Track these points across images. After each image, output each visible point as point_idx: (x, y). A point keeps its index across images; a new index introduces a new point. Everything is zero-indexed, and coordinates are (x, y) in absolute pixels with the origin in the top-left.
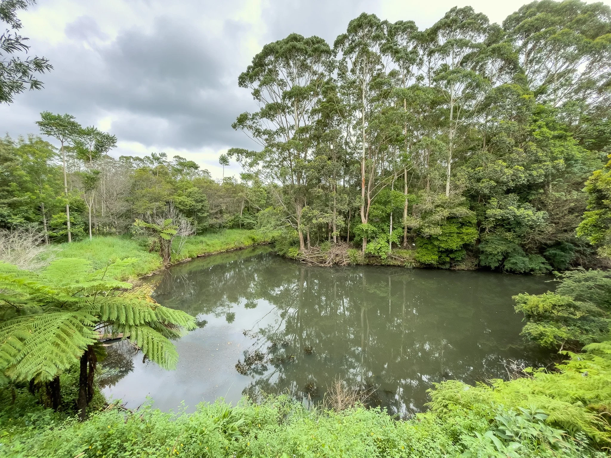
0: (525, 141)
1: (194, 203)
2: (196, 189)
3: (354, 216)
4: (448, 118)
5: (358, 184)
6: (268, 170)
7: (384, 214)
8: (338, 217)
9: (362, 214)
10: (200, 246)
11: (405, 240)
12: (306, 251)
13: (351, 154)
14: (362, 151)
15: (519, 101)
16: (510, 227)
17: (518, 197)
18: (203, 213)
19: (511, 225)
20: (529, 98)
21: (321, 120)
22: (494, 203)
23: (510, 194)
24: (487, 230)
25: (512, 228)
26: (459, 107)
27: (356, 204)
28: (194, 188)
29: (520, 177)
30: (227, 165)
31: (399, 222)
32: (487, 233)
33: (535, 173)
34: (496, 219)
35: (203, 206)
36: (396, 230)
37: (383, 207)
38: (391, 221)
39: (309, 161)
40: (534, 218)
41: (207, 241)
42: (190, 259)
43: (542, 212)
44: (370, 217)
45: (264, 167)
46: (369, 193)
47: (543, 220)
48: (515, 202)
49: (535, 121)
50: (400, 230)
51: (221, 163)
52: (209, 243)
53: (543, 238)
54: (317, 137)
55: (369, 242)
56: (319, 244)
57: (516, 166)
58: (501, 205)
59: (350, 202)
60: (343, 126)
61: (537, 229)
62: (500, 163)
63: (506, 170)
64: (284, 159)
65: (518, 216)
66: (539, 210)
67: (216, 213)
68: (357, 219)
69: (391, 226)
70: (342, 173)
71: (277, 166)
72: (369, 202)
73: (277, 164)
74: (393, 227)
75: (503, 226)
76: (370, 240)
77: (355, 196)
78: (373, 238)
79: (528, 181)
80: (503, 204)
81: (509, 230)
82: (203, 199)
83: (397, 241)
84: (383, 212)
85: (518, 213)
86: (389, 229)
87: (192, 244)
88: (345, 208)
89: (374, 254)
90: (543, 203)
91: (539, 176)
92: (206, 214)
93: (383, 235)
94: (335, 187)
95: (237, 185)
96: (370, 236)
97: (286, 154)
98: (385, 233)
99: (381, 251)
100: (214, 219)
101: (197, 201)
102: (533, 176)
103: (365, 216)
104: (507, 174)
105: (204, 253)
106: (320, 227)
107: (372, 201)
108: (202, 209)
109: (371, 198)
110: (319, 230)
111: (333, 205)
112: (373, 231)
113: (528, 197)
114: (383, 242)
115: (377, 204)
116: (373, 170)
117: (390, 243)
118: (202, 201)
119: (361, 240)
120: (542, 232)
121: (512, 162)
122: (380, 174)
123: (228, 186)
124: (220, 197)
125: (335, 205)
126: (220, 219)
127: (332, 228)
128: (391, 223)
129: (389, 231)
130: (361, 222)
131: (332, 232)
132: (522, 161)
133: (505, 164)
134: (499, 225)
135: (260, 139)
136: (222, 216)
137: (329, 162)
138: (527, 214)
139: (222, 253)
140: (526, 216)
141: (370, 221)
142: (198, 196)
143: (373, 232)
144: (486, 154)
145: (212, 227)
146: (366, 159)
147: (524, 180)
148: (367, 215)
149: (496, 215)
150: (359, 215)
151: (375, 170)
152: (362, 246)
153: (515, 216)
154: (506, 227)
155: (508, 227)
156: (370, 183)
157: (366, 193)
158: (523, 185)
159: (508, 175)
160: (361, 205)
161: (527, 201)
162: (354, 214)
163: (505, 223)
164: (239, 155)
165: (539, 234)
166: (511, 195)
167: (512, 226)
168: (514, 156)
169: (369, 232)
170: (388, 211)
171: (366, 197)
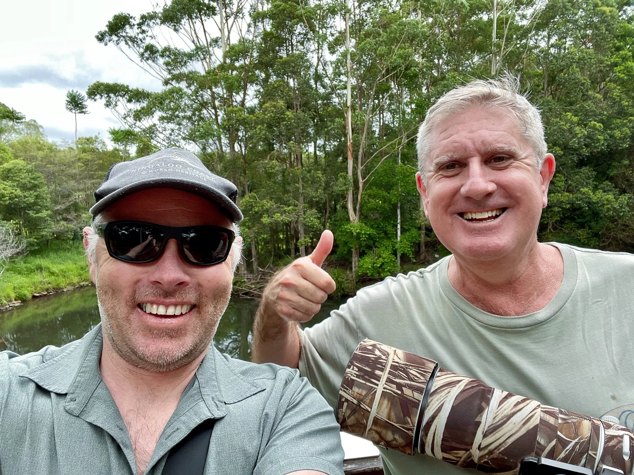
0: (605, 81)
1: (19, 192)
2: (20, 163)
3: (335, 210)
4: (490, 37)
5: (341, 151)
6: (171, 126)
7: (386, 205)
8: (309, 212)
9: (350, 206)
10: (38, 277)
11: (423, 248)
12: (250, 276)
13: (327, 97)
14: (345, 91)
15: (596, 14)
16: (584, 221)
17: (594, 173)
18: (38, 212)
19: (585, 217)
20: (611, 12)
21: (271, 33)
22: (560, 184)
23: (584, 168)
24: (550, 227)
25: (586, 222)
26: (507, 20)
27: (337, 188)
28: (17, 161)
29: (598, 141)
30: (84, 113)
31: (412, 219)
32: (551, 232)
33: (617, 133)
34: (563, 208)
35: (37, 197)
36: (408, 233)
37: (385, 194)
38: (399, 217)
39: (252, 111)
40: (616, 206)
41: (50, 266)
42: (17, 303)
43: (627, 196)
44: (364, 212)
45: (162, 119)
46: (360, 168)
47: (627, 209)
48: (591, 181)
49: (618, 49)
50: (414, 232)
51: (71, 110)
52: (55, 268)
53: (627, 236)
54: (263, 65)
55: (362, 254)
56: (273, 262)
57: (593, 122)
58: (571, 185)
59: (327, 184)
60: (313, 46)
61: (620, 221)
62: (569, 117)
63: (577, 129)
64: (204, 105)
65: (594, 203)
66: (623, 192)
67: (67, 210)
68: (340, 214)
69: (399, 226)
70: (311, 131)
71: (190, 118)
72: (361, 185)
73: (189, 113)
74: (401, 227)
75: (573, 219)
76: (364, 251)
77: (336, 174)
78: (370, 248)
79: (608, 146)
80: (574, 184)
81: (582, 226)
82: (36, 182)
83: (409, 251)
84: (384, 202)
85: (595, 197)
86: (396, 231)
87: (20, 273)
88: (319, 194)
89: (372, 275)
90: (628, 181)
91: (623, 139)
92: (44, 214)
93: (386, 242)
94: (299, 158)
95: (104, 153)
96: (364, 244)
97: (207, 95)
98: (389, 238)
99: (384, 270)
100: (62, 223)
101: (24, 188)
102: (615, 138)
103: (355, 210)
104: (579, 136)
105: (47, 290)
106: (274, 229)
107: (365, 183)
108: (35, 204)
109: (363, 178)
110: (272, 236)
111: (298, 189)
112: (369, 235)
113: (608, 172)
114: (386, 254)
115: (374, 188)
116: (365, 129)
117: (399, 255)
118: (34, 187)
119: (350, 252)
120: (627, 226)
121: (586, 115)
122: (377, 132)
123: (88, 156)
124: (73, 177)
125: (301, 191)
126: (75, 222)
127: (297, 232)
128: (399, 221)
129: (396, 235)
130: (348, 220)
131: (297, 239)
132: (600, 114)
133: (575, 119)
134: (568, 218)
135: (153, 64)
136: (78, 216)
137: (289, 113)
138: (607, 200)
139: (82, 287)
140: (605, 202)
141: (364, 217)
142: (25, 178)
143: (370, 237)
144: (548, 102)
145: (57, 238)
146: (354, 109)
147: (603, 144)
148: (358, 207)
149: (562, 202)
150: (345, 207)
151: (370, 127)
152: (351, 263)
153: (589, 203)
154: (579, 220)
155: (581, 220)
156: (361, 150)
157: (355, 169)
158: (602, 152)
159: (581, 138)
160: (347, 190)
161: (607, 179)
162: (335, 205)
163: (576, 215)
164: (112, 95)
165: (624, 230)
166: (585, 170)
167: (586, 219)
168: (589, 105)
169: (363, 237)
170: (394, 200)
171: (355, 174)
